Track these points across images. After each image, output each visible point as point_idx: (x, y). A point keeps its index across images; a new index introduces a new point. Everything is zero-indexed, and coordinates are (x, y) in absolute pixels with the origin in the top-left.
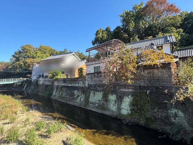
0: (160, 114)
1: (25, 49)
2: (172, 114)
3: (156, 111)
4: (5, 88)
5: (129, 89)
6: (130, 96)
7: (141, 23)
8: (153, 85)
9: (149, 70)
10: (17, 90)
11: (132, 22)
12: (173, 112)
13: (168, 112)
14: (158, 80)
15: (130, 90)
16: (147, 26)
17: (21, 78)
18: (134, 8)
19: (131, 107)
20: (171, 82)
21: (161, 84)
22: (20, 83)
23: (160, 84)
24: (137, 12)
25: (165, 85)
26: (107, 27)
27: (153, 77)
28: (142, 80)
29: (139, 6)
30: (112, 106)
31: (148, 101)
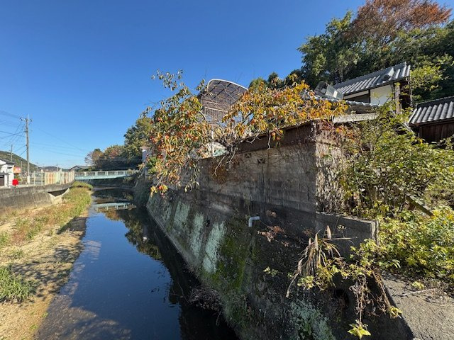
0: (269, 303)
1: (141, 125)
2: (299, 323)
3: (262, 288)
4: (114, 185)
5: (223, 204)
6: (222, 226)
7: (341, 57)
8: (268, 201)
9: (260, 152)
10: (127, 188)
11: (321, 56)
12: (302, 315)
13: (290, 308)
14: (279, 184)
15: (226, 209)
16: (355, 62)
17: (130, 170)
18: (330, 29)
19: (219, 256)
20: (310, 194)
21: (286, 201)
22: (130, 178)
23: (282, 199)
24: (337, 35)
25: (293, 206)
26: (271, 74)
27: (268, 173)
28: (246, 184)
29: (342, 22)
30: (195, 241)
31: (251, 249)
